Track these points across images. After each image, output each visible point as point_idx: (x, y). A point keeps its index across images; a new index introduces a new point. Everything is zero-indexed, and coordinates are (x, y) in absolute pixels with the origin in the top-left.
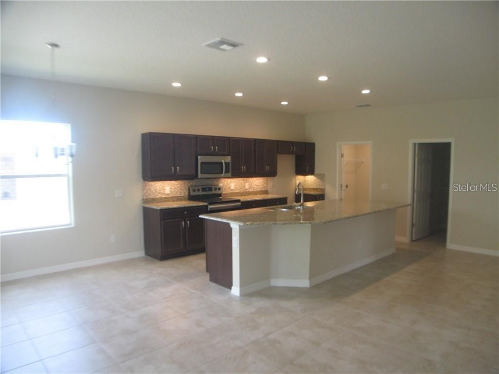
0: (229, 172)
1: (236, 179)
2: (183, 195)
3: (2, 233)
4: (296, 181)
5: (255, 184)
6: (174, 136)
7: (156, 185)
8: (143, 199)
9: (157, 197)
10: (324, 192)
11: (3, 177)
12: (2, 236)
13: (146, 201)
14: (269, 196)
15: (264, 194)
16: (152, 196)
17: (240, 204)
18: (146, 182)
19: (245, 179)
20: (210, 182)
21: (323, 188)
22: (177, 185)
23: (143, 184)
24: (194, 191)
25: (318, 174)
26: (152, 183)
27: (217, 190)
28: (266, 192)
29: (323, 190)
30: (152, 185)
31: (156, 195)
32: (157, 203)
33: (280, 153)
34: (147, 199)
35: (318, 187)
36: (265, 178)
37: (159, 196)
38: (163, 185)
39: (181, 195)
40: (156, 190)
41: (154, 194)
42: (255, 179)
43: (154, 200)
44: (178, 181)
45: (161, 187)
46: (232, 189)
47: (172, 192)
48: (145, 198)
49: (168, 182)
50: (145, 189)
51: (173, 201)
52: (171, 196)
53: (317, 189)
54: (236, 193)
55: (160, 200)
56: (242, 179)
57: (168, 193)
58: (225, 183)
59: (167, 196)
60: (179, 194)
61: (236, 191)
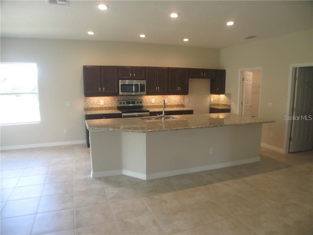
0: (144, 91)
1: (156, 96)
2: (113, 106)
3: (1, 124)
4: (210, 99)
5: (173, 100)
6: (101, 67)
7: (94, 99)
8: (85, 108)
9: (94, 107)
10: (230, 107)
11: (2, 94)
12: (1, 126)
13: (86, 109)
14: (185, 109)
15: (181, 107)
16: (91, 106)
17: (149, 113)
18: (87, 97)
19: (164, 96)
20: (135, 98)
21: (229, 104)
23: (84, 98)
24: (121, 103)
25: (227, 94)
26: (91, 98)
27: (139, 103)
28: (183, 106)
29: (230, 106)
30: (90, 99)
31: (93, 105)
32: (94, 110)
33: (190, 78)
34: (87, 108)
35: (227, 104)
36: (181, 96)
37: (96, 106)
38: (98, 99)
39: (112, 106)
40: (93, 102)
42: (173, 96)
43: (92, 109)
44: (109, 97)
45: (97, 100)
47: (105, 104)
48: (86, 107)
49: (103, 97)
50: (86, 102)
51: (106, 110)
52: (104, 106)
53: (226, 105)
54: (156, 105)
55: (96, 109)
56: (162, 96)
57: (103, 104)
58: (147, 98)
59: (101, 106)
60: (110, 105)
61: (157, 104)
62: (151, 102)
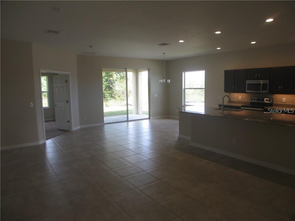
7: (235, 95)
22: (245, 96)
23: (229, 94)
24: (252, 99)
26: (233, 94)
37: (236, 100)
39: (247, 101)
40: (234, 97)
41: (233, 99)
43: (233, 102)
45: (237, 96)
46: (283, 101)
47: (242, 99)
52: (242, 101)
55: (235, 102)
57: (240, 99)
58: (278, 97)
59: (239, 101)
60: (246, 100)
61: (287, 104)
62: (282, 101)
